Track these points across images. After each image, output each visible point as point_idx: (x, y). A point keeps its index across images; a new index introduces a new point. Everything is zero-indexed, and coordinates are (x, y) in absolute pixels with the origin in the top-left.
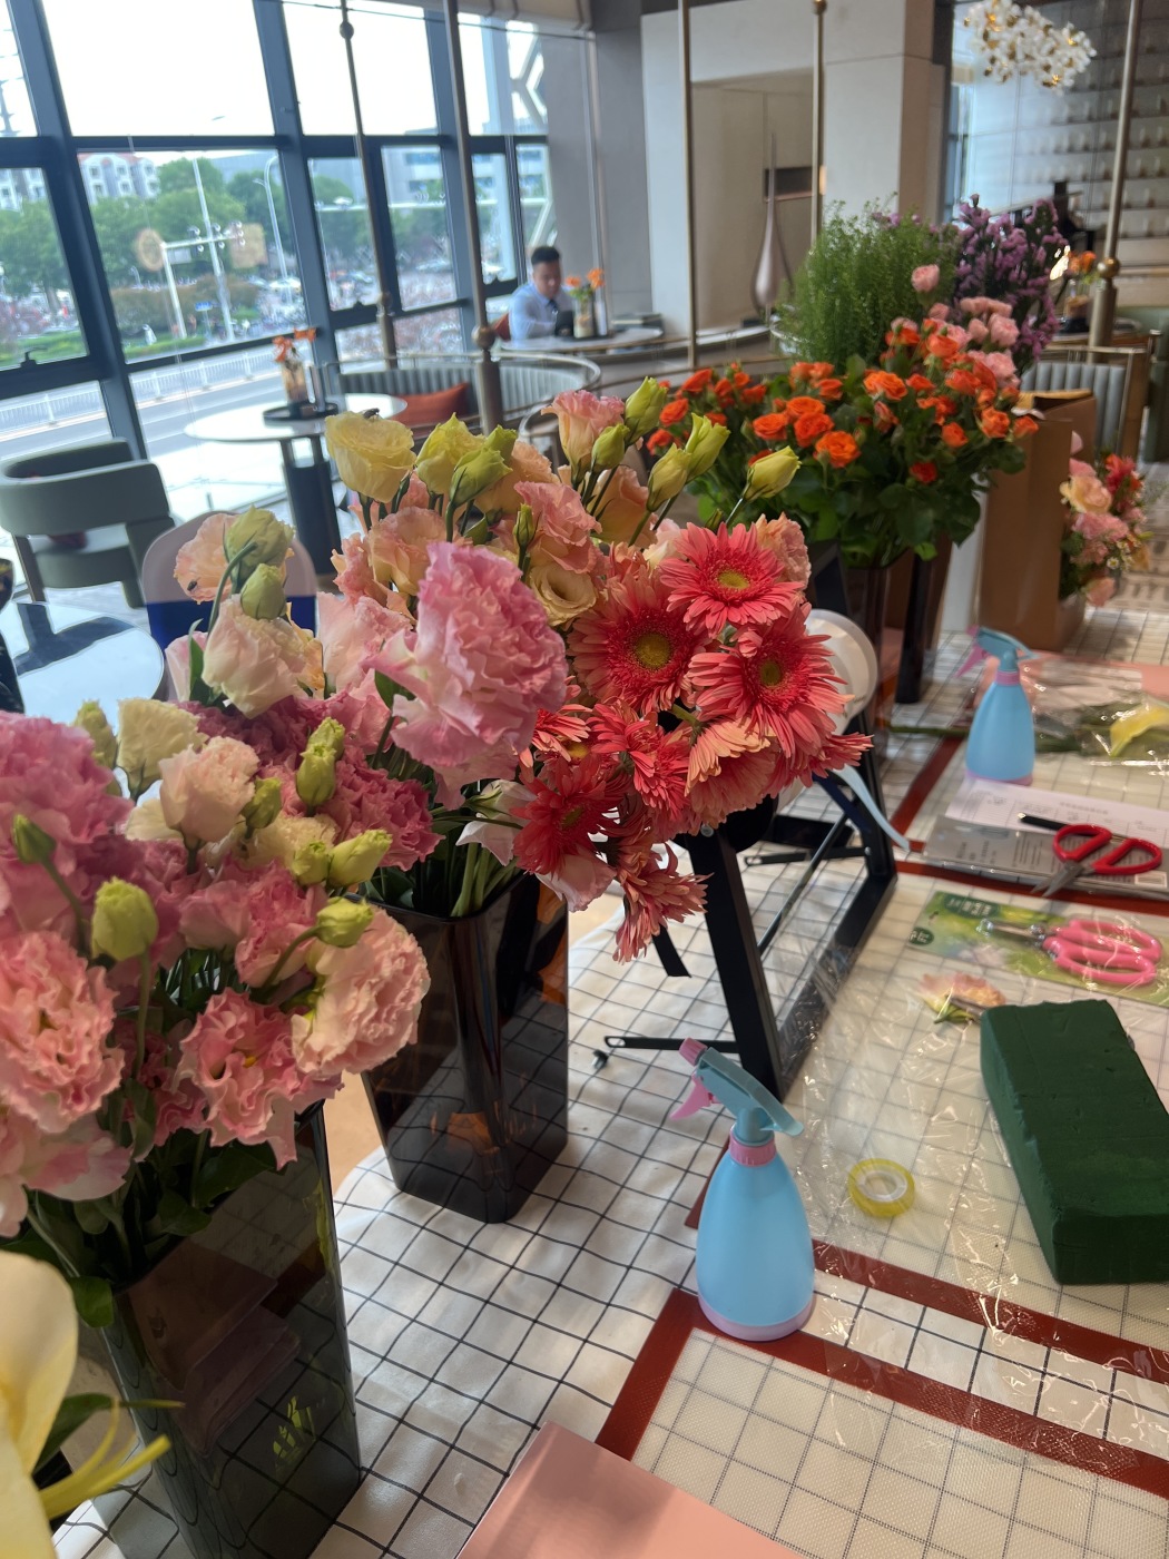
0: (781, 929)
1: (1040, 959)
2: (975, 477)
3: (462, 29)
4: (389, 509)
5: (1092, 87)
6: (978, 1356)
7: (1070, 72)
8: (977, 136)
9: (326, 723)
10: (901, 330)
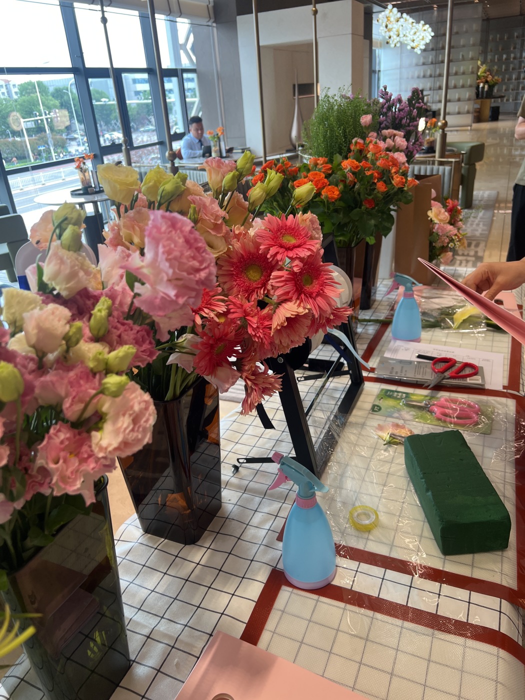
0: (313, 407)
1: (428, 415)
2: (392, 207)
3: (157, 22)
4: (129, 208)
5: (433, 50)
6: (410, 589)
7: (423, 42)
8: (384, 71)
9: (103, 299)
10: (356, 143)
